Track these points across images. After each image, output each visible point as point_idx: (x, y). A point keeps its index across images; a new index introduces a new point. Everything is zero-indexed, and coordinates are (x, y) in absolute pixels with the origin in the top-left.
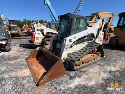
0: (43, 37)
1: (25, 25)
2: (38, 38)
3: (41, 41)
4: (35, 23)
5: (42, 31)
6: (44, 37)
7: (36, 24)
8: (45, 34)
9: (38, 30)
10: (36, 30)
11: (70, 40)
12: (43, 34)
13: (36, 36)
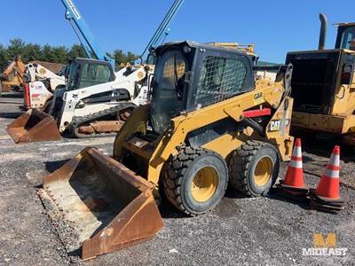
0: (49, 94)
1: (14, 63)
2: (37, 95)
3: (43, 103)
4: (30, 66)
5: (47, 82)
6: (52, 94)
7: (33, 67)
8: (53, 88)
9: (37, 79)
10: (33, 78)
11: (75, 96)
12: (49, 89)
13: (33, 91)
